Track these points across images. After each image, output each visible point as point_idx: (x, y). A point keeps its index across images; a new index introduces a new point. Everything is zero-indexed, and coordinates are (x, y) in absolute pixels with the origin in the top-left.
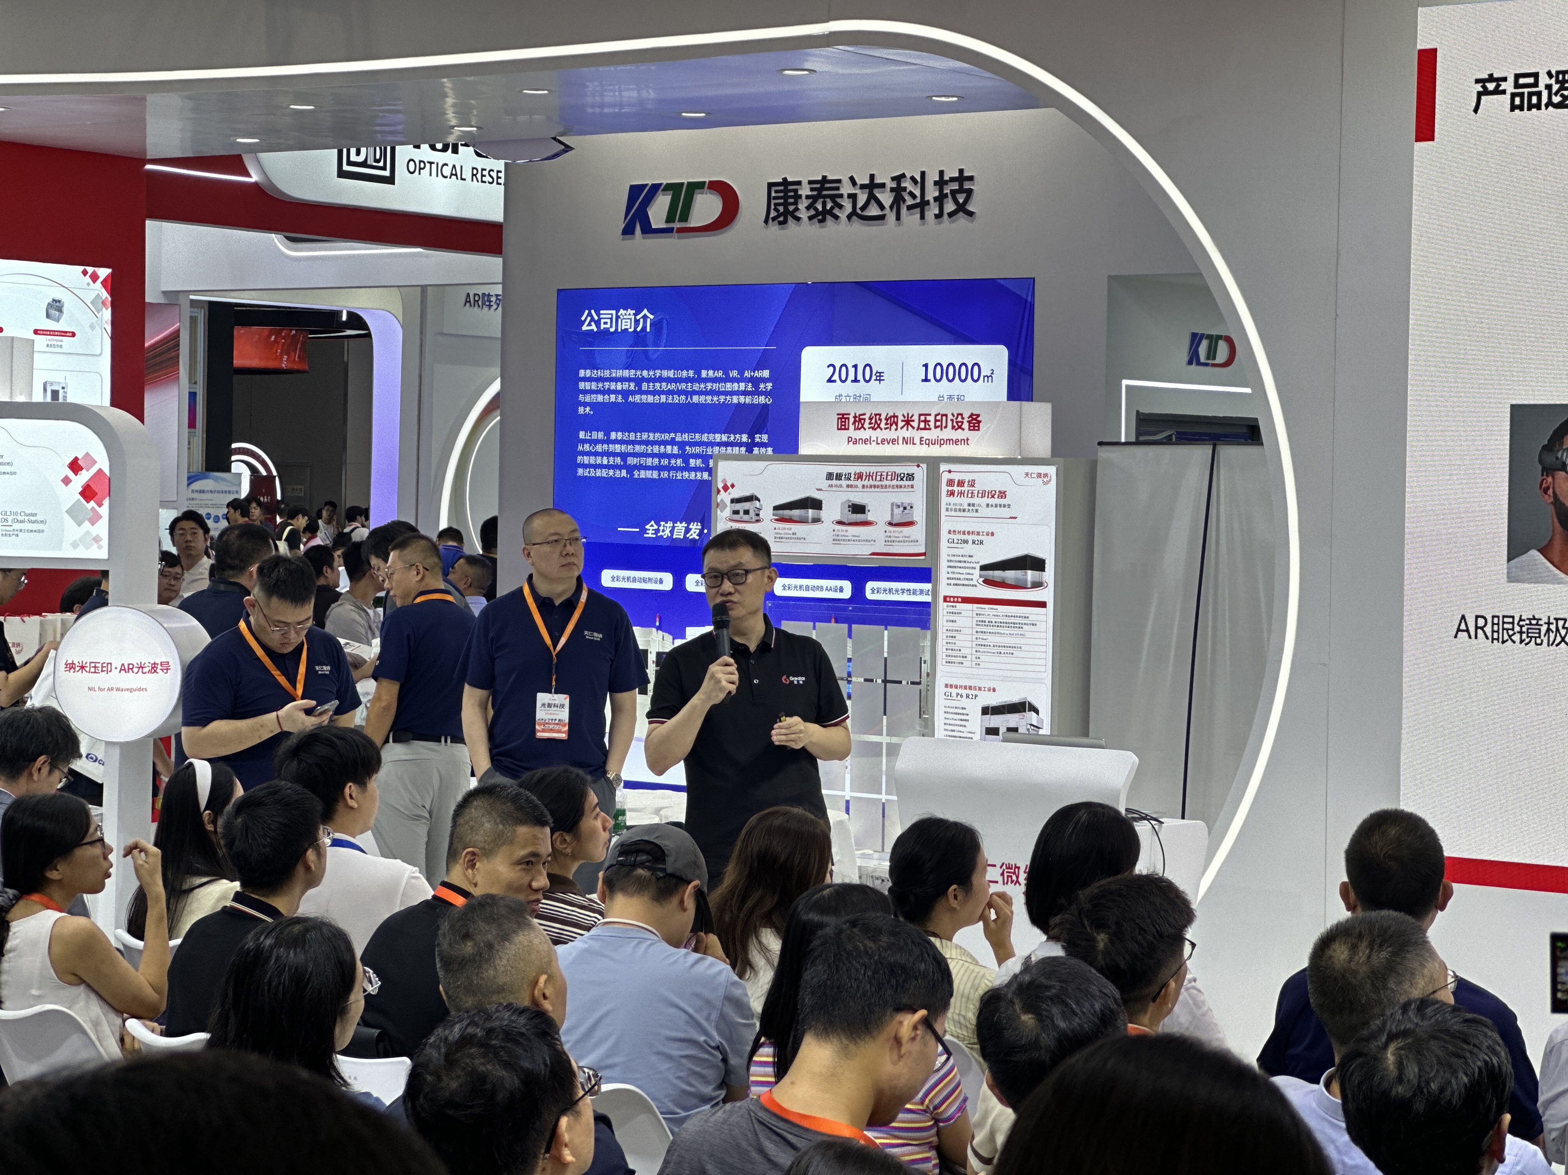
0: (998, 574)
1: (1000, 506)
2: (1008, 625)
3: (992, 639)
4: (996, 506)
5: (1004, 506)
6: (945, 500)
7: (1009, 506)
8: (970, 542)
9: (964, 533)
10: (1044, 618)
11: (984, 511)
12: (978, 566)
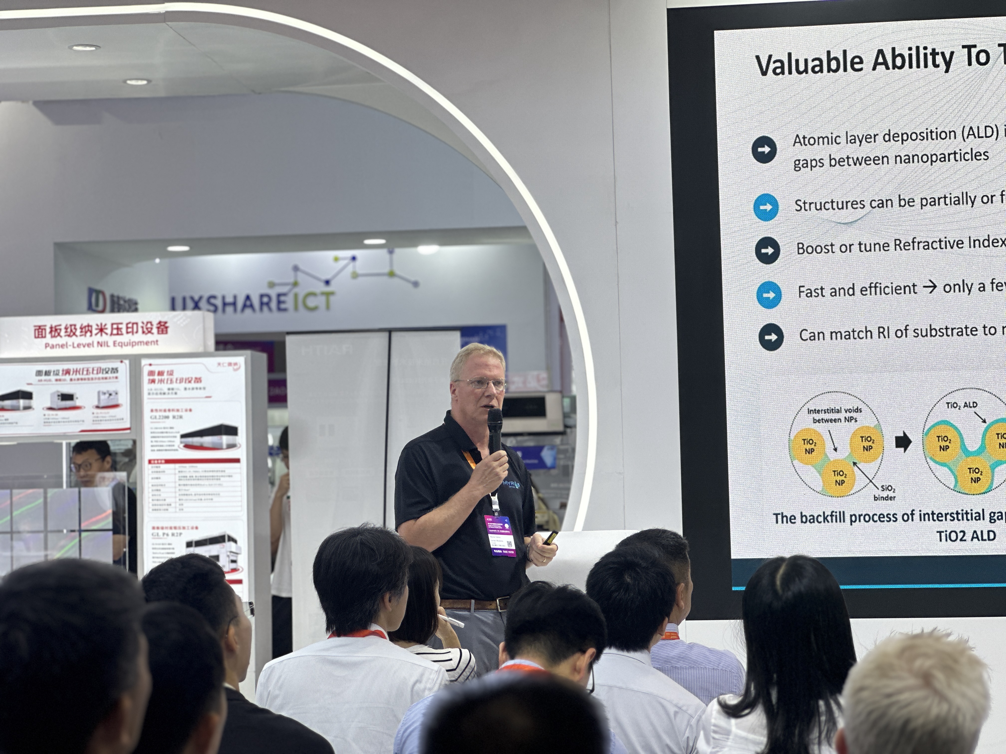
0: (196, 440)
1: (197, 388)
2: (207, 478)
3: (193, 490)
4: (193, 389)
5: (200, 389)
6: (146, 387)
7: (204, 388)
8: (171, 417)
9: (165, 411)
10: (238, 471)
11: (182, 393)
12: (178, 436)
